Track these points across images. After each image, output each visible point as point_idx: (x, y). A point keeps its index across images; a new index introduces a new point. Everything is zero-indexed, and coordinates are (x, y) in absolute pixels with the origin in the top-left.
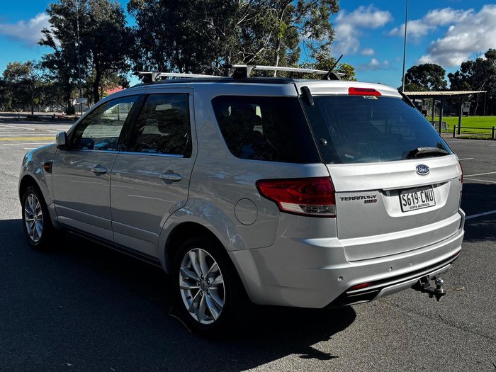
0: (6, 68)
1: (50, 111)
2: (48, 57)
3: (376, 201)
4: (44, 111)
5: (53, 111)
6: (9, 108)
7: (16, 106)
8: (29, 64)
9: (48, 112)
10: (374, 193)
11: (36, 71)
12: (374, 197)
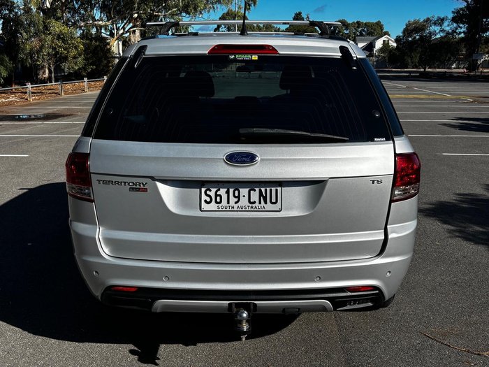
0: (405, 27)
1: (457, 68)
2: (458, 12)
3: (145, 190)
4: (451, 68)
5: (459, 68)
6: (416, 65)
7: (423, 63)
8: (428, 20)
9: (454, 68)
10: (144, 181)
11: (433, 27)
12: (144, 185)
